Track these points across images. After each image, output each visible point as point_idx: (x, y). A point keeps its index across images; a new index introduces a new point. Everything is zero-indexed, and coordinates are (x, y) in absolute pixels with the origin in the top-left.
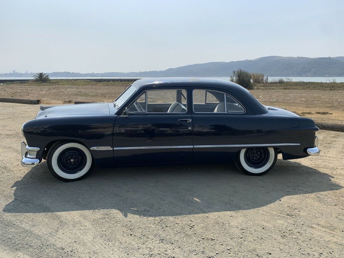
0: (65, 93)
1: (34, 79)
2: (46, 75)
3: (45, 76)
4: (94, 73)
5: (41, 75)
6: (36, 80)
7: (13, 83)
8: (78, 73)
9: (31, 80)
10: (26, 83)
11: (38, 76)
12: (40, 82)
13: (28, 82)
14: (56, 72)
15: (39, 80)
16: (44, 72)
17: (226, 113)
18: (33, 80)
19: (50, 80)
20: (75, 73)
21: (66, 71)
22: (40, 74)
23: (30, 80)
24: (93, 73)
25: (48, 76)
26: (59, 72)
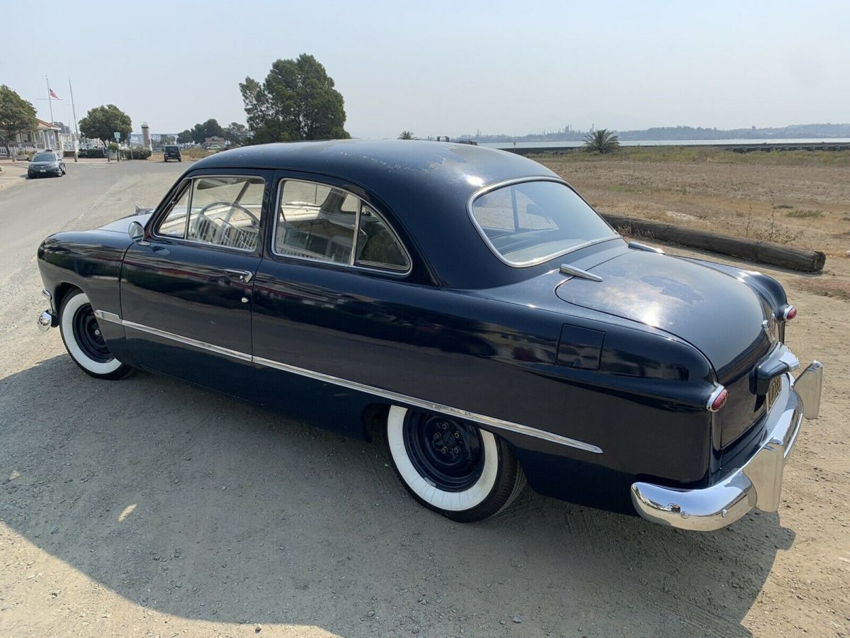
0: (602, 180)
1: (585, 145)
2: (611, 136)
3: (609, 137)
4: (757, 128)
5: (601, 135)
6: (588, 148)
7: (541, 154)
8: (713, 129)
9: (579, 147)
10: (566, 156)
11: (594, 138)
12: (594, 152)
13: (570, 153)
14: (658, 129)
15: (596, 149)
16: (610, 129)
17: (352, 265)
18: (585, 147)
19: (620, 147)
20: (705, 128)
21: (682, 125)
22: (599, 132)
23: (575, 148)
24: (753, 127)
25: (616, 137)
26: (663, 128)
